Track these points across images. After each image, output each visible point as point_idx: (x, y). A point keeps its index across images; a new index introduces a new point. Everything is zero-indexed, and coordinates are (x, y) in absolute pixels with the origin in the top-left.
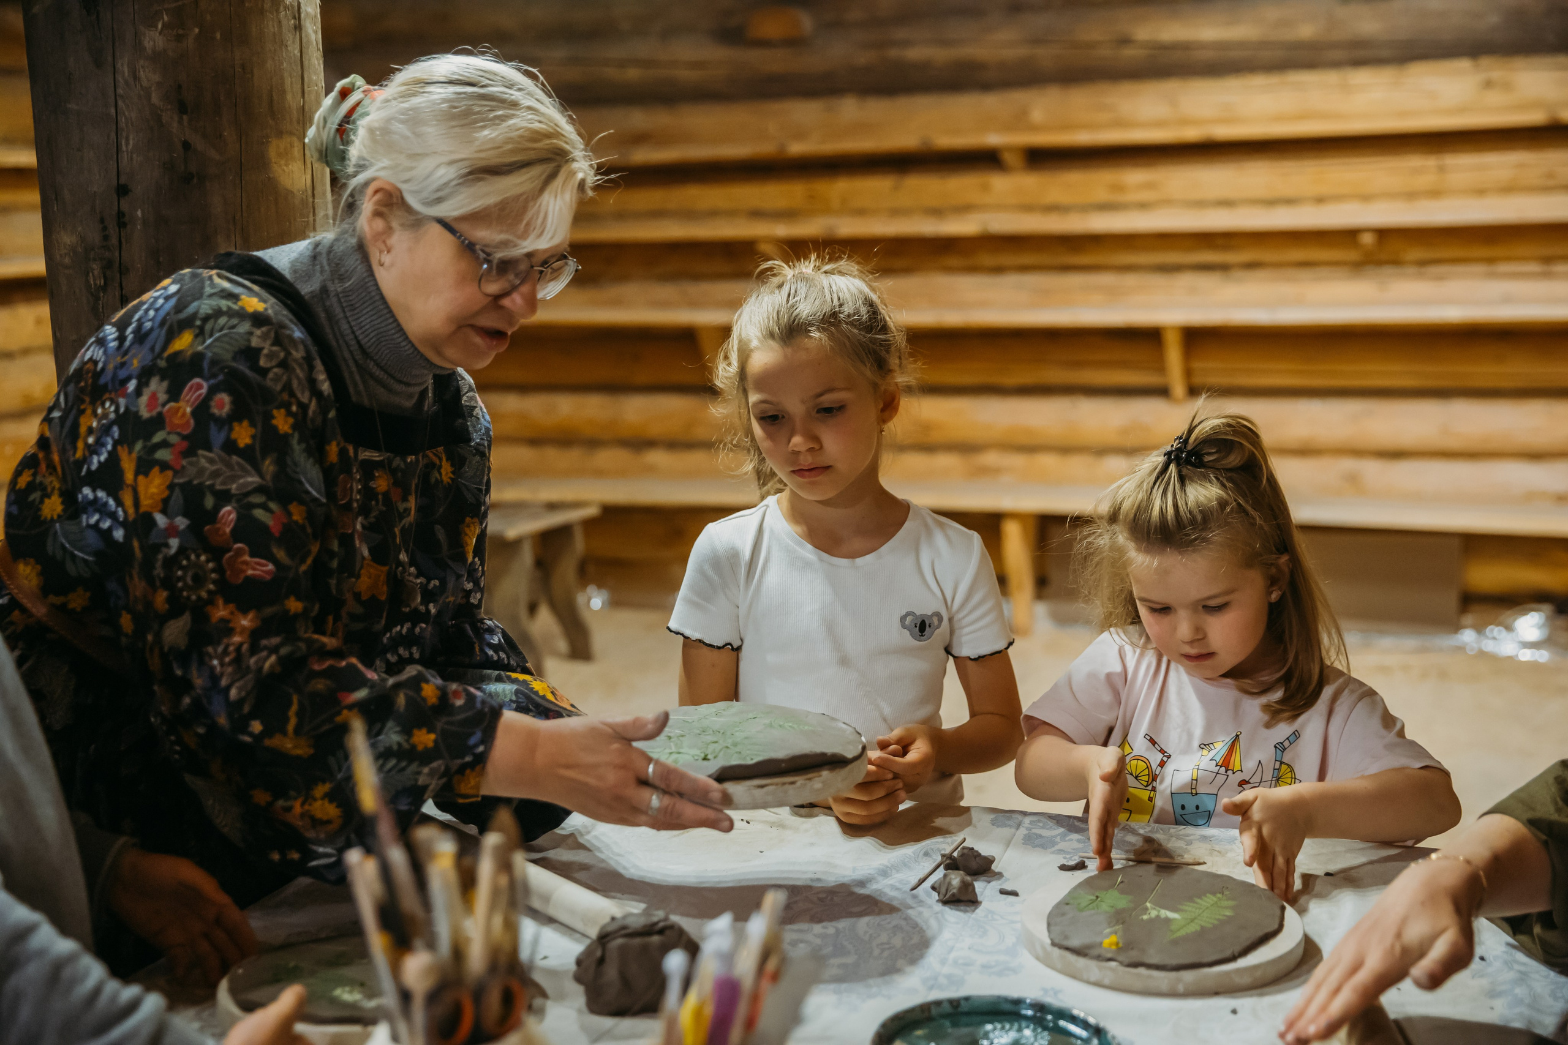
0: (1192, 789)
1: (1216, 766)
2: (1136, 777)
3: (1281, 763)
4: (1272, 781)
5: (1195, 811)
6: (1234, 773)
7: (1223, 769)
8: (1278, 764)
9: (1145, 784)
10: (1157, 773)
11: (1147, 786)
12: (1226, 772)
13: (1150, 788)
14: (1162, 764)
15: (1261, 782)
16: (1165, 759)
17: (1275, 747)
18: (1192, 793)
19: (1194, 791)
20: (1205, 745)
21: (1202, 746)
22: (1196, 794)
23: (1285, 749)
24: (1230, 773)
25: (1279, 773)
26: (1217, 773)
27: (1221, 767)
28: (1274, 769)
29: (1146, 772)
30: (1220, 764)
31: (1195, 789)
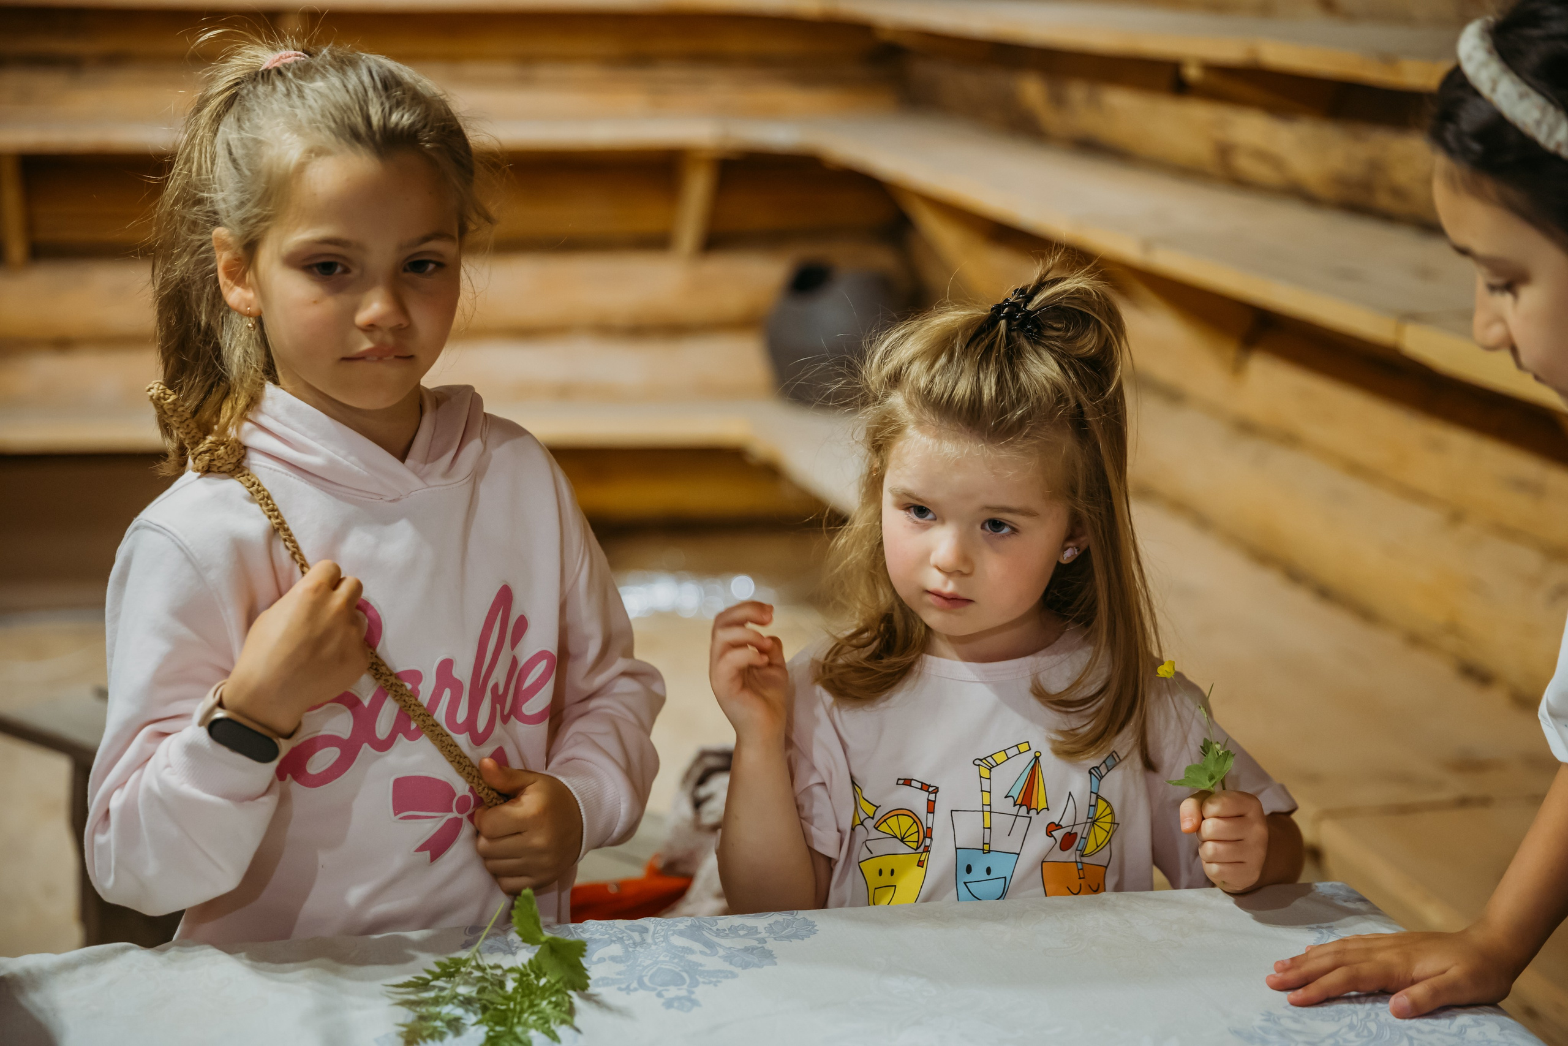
0: (984, 844)
1: (1015, 805)
2: (902, 840)
3: (1098, 797)
4: (1086, 823)
5: (987, 877)
6: (1038, 813)
7: (1024, 809)
8: (1094, 796)
9: (914, 845)
10: (930, 825)
11: (918, 848)
12: (1028, 813)
13: (921, 850)
14: (931, 808)
15: (1074, 825)
16: (932, 797)
17: (1090, 772)
18: (983, 850)
19: (986, 847)
20: (981, 760)
21: (977, 762)
22: (989, 851)
23: (1102, 777)
24: (1033, 813)
25: (1095, 811)
26: (1017, 816)
27: (1021, 805)
28: (1090, 806)
29: (914, 828)
30: (1019, 802)
31: (989, 844)
